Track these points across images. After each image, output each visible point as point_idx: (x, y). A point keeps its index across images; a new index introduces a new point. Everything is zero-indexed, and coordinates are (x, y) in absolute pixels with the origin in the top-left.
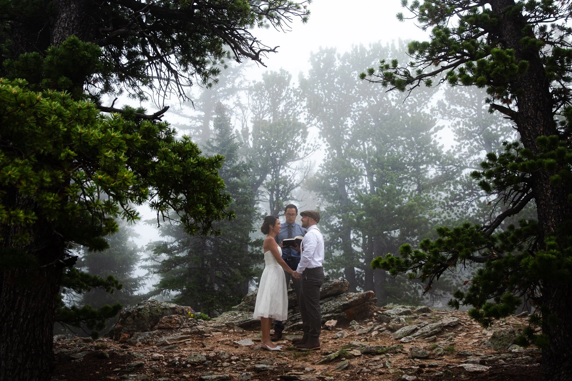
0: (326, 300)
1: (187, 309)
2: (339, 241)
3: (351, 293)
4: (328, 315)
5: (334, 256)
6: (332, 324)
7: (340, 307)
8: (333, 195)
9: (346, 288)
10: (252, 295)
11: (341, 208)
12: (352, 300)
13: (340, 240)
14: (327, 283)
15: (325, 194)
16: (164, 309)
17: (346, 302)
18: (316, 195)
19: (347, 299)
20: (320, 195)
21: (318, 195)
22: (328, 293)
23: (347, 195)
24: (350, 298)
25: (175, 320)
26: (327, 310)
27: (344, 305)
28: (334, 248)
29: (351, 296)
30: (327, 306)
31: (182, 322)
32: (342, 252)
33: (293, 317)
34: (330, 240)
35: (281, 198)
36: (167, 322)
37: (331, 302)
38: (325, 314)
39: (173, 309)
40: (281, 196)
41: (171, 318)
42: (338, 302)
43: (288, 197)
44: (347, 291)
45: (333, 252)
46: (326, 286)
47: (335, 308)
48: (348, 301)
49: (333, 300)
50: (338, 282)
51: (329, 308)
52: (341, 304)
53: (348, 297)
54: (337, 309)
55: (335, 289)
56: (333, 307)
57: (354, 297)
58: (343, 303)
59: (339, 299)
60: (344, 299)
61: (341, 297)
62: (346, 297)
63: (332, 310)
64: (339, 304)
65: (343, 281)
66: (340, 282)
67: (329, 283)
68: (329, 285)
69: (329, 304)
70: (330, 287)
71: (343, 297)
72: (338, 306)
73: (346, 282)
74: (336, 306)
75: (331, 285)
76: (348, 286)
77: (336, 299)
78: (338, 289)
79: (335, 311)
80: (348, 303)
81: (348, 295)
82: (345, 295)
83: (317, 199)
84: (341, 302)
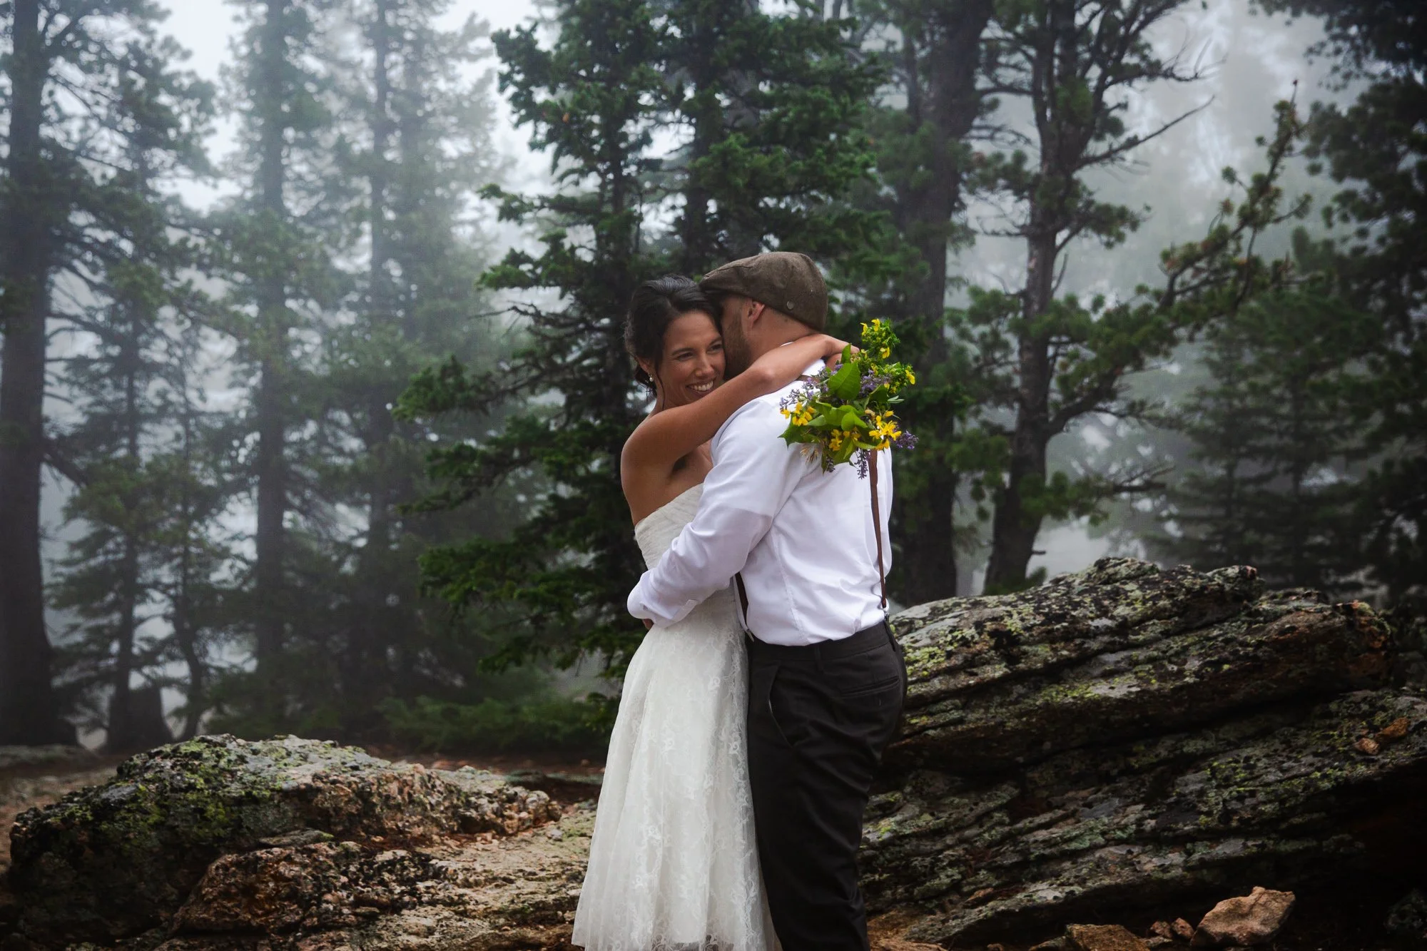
0: (1229, 732)
1: (394, 787)
3: (1404, 701)
4: (1230, 848)
6: (1254, 925)
7: (1315, 798)
12: (1401, 756)
14: (1235, 629)
15: (1371, 21)
16: (239, 801)
17: (1362, 769)
18: (1328, 27)
19: (1371, 745)
20: (1344, 25)
21: (1336, 30)
22: (1238, 696)
24: (1388, 742)
25: (278, 878)
26: (1227, 815)
27: (1344, 788)
29: (1397, 727)
30: (1226, 783)
31: (324, 885)
33: (1010, 838)
35: (1095, 72)
36: (226, 895)
38: (1214, 836)
39: (302, 795)
40: (1097, 57)
41: (251, 866)
42: (1303, 764)
46: (1223, 648)
47: (1282, 802)
48: (1373, 761)
49: (1275, 737)
50: (1310, 627)
51: (1240, 798)
52: (1325, 776)
53: (1376, 729)
54: (1293, 808)
55: (1290, 671)
56: (1267, 793)
57: (1420, 735)
58: (1340, 777)
59: (1318, 734)
60: (1350, 743)
61: (1334, 721)
62: (1364, 732)
63: (1263, 813)
64: (1308, 774)
65: (1343, 618)
66: (1320, 625)
67: (1250, 624)
68: (1248, 645)
69: (1244, 768)
70: (1255, 658)
71: (1347, 724)
72: (1304, 790)
73: (1370, 623)
74: (1286, 791)
75: (1259, 644)
76: (1384, 647)
77: (1295, 735)
78: (1307, 670)
79: (1284, 826)
80: (1374, 776)
81: (1379, 717)
82: (1360, 709)
83: (1330, 47)
84: (1327, 762)
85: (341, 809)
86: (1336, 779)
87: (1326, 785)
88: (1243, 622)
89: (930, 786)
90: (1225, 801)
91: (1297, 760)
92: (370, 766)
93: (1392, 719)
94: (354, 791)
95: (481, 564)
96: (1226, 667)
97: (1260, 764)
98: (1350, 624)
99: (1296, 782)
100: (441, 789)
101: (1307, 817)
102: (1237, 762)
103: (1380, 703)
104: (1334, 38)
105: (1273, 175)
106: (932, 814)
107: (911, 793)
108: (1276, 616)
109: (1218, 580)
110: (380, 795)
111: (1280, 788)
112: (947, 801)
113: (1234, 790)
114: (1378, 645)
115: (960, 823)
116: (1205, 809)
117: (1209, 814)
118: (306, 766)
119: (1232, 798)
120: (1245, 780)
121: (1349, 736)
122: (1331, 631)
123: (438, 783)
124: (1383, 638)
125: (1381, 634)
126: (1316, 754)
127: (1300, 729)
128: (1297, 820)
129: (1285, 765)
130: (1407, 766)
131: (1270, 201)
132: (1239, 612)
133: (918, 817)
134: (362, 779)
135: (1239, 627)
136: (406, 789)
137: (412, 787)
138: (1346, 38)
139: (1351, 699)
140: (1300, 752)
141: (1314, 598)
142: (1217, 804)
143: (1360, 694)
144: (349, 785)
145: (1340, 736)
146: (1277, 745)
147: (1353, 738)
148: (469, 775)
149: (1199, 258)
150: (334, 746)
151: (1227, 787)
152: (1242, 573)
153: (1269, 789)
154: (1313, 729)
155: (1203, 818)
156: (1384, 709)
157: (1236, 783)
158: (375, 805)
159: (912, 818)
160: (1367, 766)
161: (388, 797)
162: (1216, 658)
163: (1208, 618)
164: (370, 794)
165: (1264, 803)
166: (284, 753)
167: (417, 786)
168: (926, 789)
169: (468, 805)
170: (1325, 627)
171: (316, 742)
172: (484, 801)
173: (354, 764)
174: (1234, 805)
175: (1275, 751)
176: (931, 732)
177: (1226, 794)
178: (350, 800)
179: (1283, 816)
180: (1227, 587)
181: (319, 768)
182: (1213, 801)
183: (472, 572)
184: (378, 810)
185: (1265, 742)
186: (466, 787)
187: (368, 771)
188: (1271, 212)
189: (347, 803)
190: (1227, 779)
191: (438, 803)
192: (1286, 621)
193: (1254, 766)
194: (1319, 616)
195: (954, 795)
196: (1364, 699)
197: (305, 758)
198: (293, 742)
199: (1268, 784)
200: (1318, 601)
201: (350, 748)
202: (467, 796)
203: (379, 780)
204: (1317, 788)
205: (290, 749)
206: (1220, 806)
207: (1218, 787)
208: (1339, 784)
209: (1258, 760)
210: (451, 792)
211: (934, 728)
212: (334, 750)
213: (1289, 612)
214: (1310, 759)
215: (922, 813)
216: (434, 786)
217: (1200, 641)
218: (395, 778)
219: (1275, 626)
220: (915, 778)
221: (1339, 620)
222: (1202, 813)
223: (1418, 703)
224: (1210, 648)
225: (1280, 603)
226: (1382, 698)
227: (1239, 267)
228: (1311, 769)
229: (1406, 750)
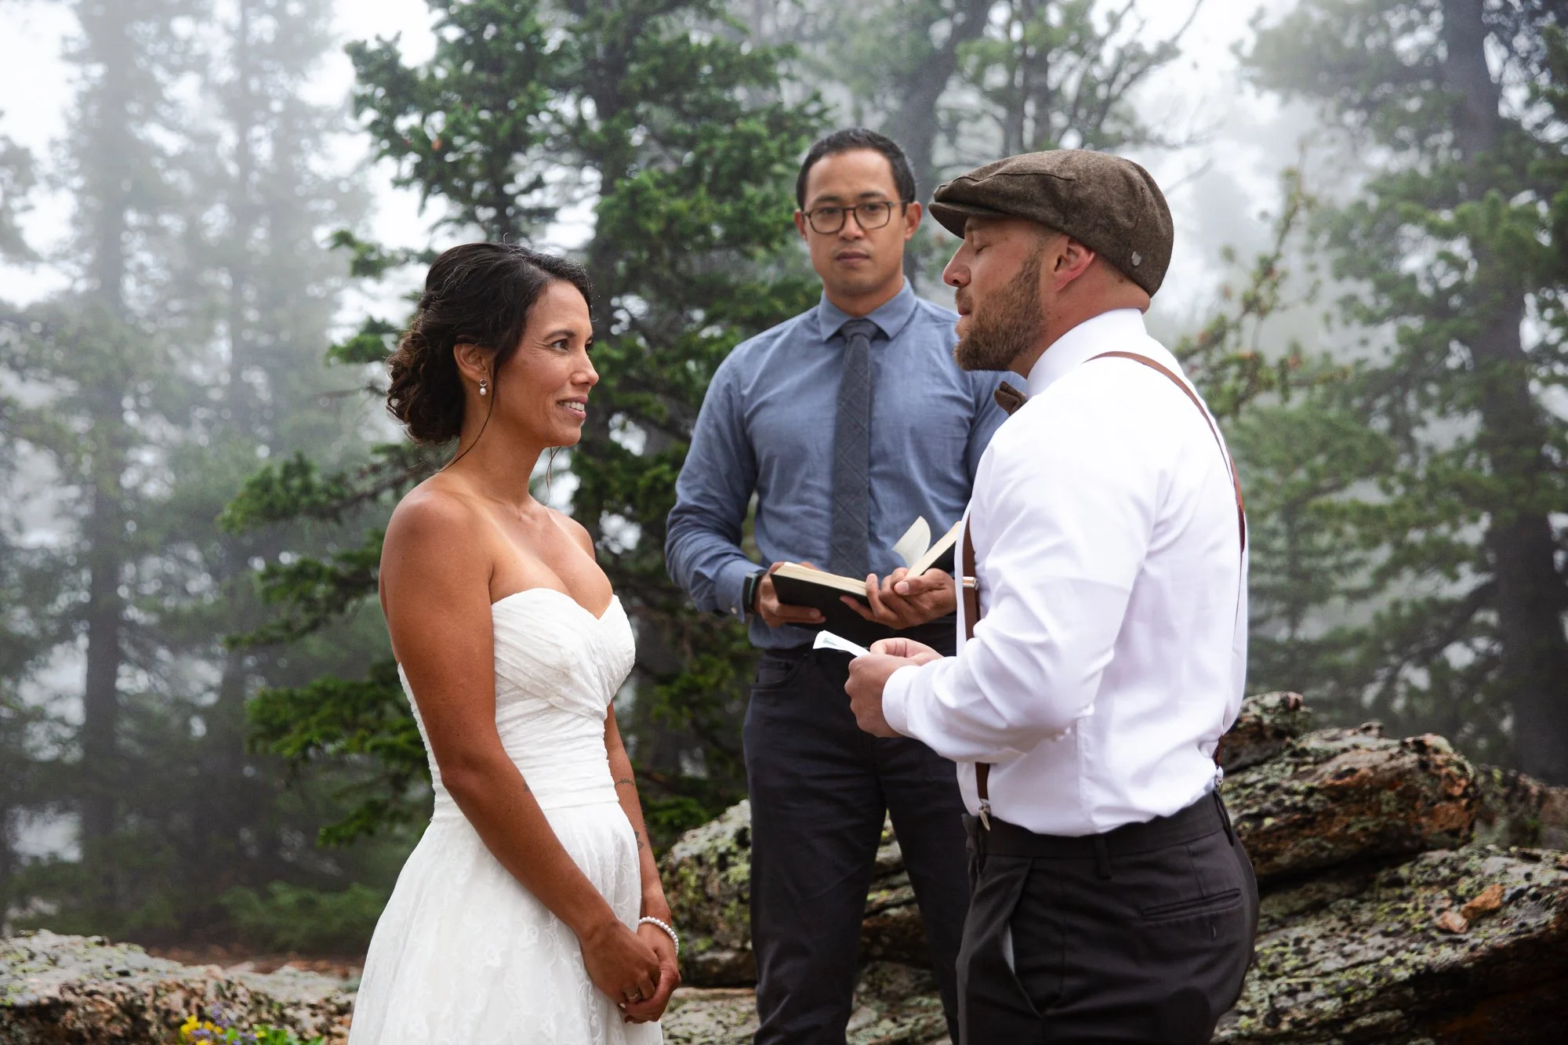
1: (178, 998)
2: (1452, 362)
3: (1494, 864)
5: (1430, 449)
7: (1389, 993)
8: (1413, 105)
9: (1451, 813)
10: (699, 859)
11: (1462, 176)
12: (1495, 935)
13: (1458, 355)
14: (1278, 772)
15: (1368, 105)
17: (1447, 954)
19: (1455, 919)
20: (1340, 112)
21: (1330, 117)
22: (1284, 859)
23: (1494, 92)
24: (1477, 917)
26: (1275, 1015)
27: (1425, 978)
28: (1426, 401)
29: (1488, 897)
30: (1272, 973)
32: (1469, 425)
34: (1400, 360)
37: (1307, 930)
39: (44, 1013)
42: (1370, 947)
43: (1109, 127)
44: (1456, 838)
45: (1423, 424)
46: (1264, 797)
47: (1346, 997)
48: (1460, 941)
49: (1330, 912)
50: (1374, 768)
51: (1292, 993)
52: (1400, 962)
53: (1461, 900)
54: (1360, 1006)
55: (1348, 826)
56: (1326, 986)
57: (1518, 907)
58: (1420, 963)
59: (1386, 907)
60: (1430, 919)
61: (1406, 890)
62: (1446, 904)
63: (1321, 1012)
64: (1377, 960)
65: (1415, 756)
66: (1386, 766)
67: (1297, 765)
68: (1295, 793)
69: (1296, 953)
70: (1305, 809)
71: (1423, 894)
72: (1374, 980)
73: (1448, 763)
74: (1351, 983)
75: (1311, 791)
76: (1465, 795)
77: (1356, 909)
78: (1370, 825)
79: (1348, 1029)
80: (1464, 961)
81: (1464, 885)
82: (1438, 874)
83: (1324, 137)
84: (1401, 943)
85: (100, 1030)
86: (1414, 966)
87: (1401, 974)
88: (1288, 764)
89: (890, 982)
90: (1271, 997)
91: (1362, 942)
92: (146, 970)
93: (1481, 886)
94: (119, 1005)
95: (326, 710)
96: (1268, 822)
97: (1315, 948)
98: (1423, 766)
99: (1362, 970)
100: (245, 1000)
101: (1378, 1017)
102: (1285, 945)
103: (1463, 867)
104: (1330, 125)
105: (1278, 256)
106: (894, 1020)
107: (866, 993)
108: (1329, 757)
109: (1255, 710)
110: (156, 1009)
111: (1343, 979)
112: (913, 1002)
113: (1283, 981)
114: (1457, 791)
115: (931, 1032)
116: (1245, 1007)
117: (1251, 1014)
118: (55, 972)
119: (1281, 993)
120: (1296, 969)
121: (1427, 909)
122: (1401, 774)
123: (240, 991)
124: (1463, 782)
125: (1460, 777)
126: (1385, 934)
127: (1362, 901)
128: (1365, 1021)
129: (1348, 949)
130: (1506, 947)
131: (1275, 285)
132: (1281, 751)
133: (876, 1023)
134: (132, 989)
135: (1283, 770)
136: (195, 1001)
137: (202, 997)
138: (1342, 125)
139: (1424, 863)
140: (1363, 932)
141: (1375, 732)
142: (1262, 1001)
143: (1436, 856)
144: (113, 997)
145: (1416, 909)
146: (1335, 922)
147: (1432, 912)
148: (288, 980)
149: (1193, 352)
150: (102, 944)
151: (1273, 978)
152: (1284, 702)
153: (1329, 980)
154: (1379, 900)
155: (1244, 1021)
156: (1468, 873)
157: (1285, 973)
158: (148, 1023)
159: (868, 1026)
160: (1454, 948)
161: (168, 1012)
162: (1255, 810)
163: (1244, 759)
164: (143, 1009)
165: (1323, 999)
166: (25, 955)
167: (211, 995)
168: (886, 987)
169: (282, 1019)
170: (1392, 769)
171: (78, 938)
172: (304, 1014)
173: (123, 968)
174: (1284, 1002)
175: (1333, 930)
176: (893, 912)
177: (1272, 988)
178: (113, 1018)
179: (1347, 1017)
180: (1267, 720)
181: (72, 973)
182: (1256, 997)
183: (313, 720)
184: (153, 1030)
185: (1318, 918)
186: (281, 996)
187: (142, 976)
188: (1276, 299)
189: (109, 1022)
190: (1272, 968)
191: (240, 1019)
192: (1343, 762)
193: (1305, 952)
194: (1385, 755)
195: (922, 994)
196: (1443, 861)
197: (54, 962)
198: (45, 940)
199: (1327, 974)
200: (1380, 736)
201: (123, 946)
202: (281, 1007)
203: (156, 989)
204: (1391, 979)
205: (34, 949)
206: (1266, 1004)
207: (1262, 978)
208: (1418, 971)
209: (1312, 942)
210: (259, 1003)
211: (897, 906)
212: (99, 949)
213: (1345, 750)
214: (1379, 940)
215: (880, 1019)
216: (235, 996)
217: (1234, 790)
218: (180, 986)
219: (1329, 768)
220: (872, 972)
221: (1410, 759)
222: (1241, 1013)
223: (1512, 866)
224: (1247, 797)
225: (1334, 739)
226: (1465, 859)
227: (1241, 361)
228: (1381, 953)
229: (1502, 926)
